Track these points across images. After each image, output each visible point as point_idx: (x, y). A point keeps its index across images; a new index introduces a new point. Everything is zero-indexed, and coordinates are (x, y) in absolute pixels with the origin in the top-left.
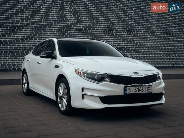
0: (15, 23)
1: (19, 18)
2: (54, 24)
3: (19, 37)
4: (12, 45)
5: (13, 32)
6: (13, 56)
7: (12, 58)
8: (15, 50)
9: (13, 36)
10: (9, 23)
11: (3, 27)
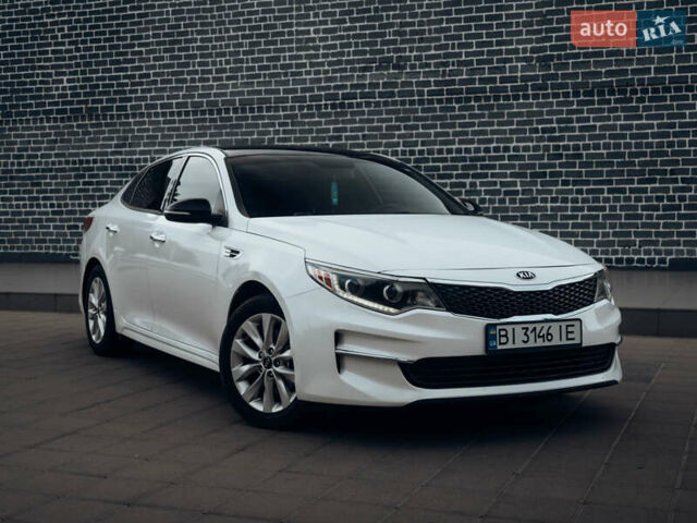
0: (634, 72)
3: (651, 126)
4: (619, 164)
5: (623, 110)
6: (622, 208)
7: (619, 217)
8: (632, 182)
9: (623, 127)
10: (609, 73)
11: (585, 94)
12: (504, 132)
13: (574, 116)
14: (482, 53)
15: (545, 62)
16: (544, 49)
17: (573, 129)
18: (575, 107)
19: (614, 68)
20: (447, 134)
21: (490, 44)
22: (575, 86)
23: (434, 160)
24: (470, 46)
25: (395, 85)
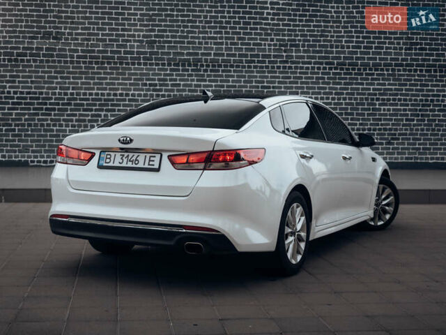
0: (202, 54)
1: (211, 43)
2: (294, 54)
3: (211, 86)
5: (196, 75)
9: (196, 86)
10: (189, 54)
11: (174, 65)
12: (126, 84)
13: (168, 78)
14: (112, 35)
15: (151, 44)
16: (151, 36)
17: (167, 85)
18: (168, 72)
19: (191, 51)
20: (89, 84)
21: (118, 30)
22: (169, 60)
23: (81, 99)
24: (105, 29)
25: (54, 50)
